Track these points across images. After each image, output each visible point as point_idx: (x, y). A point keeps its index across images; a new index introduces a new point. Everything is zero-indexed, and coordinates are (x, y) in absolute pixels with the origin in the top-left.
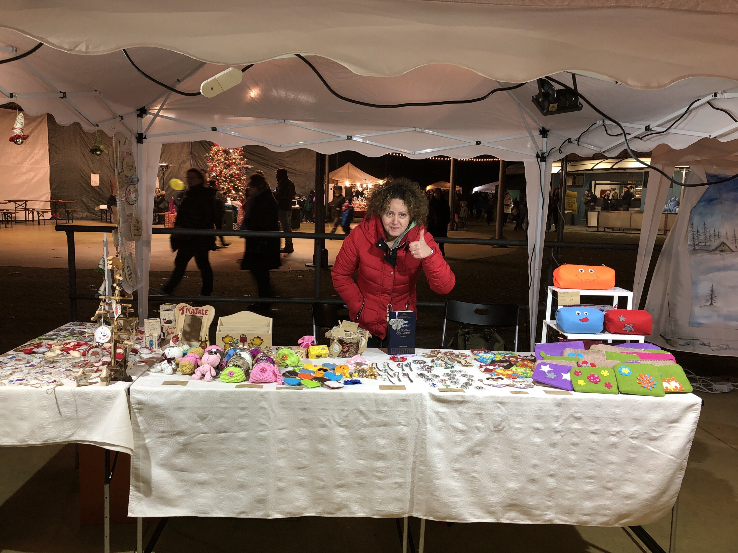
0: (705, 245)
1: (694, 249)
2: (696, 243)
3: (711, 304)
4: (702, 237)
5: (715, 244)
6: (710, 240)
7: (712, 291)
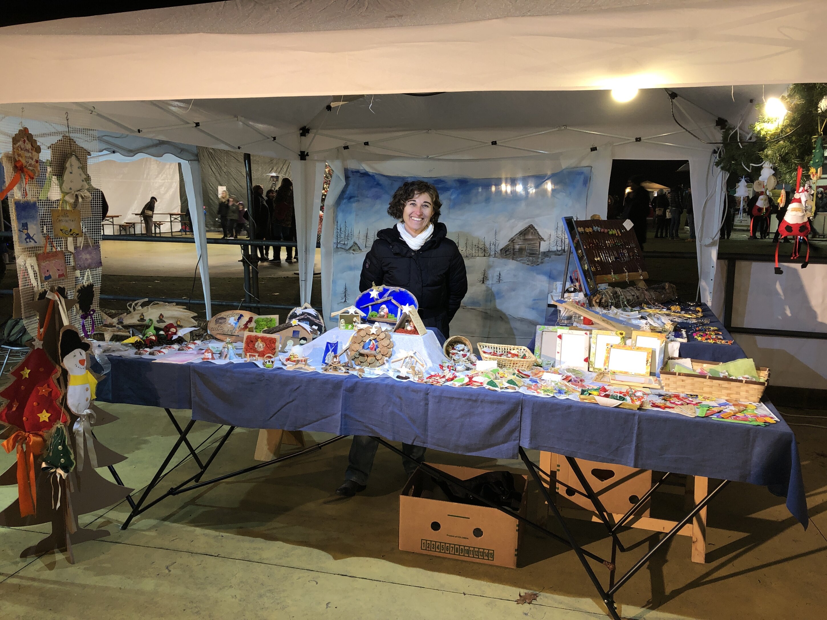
0: (344, 244)
1: (337, 247)
2: (338, 242)
3: (345, 301)
4: (343, 236)
5: (350, 243)
6: (348, 239)
7: (345, 289)
